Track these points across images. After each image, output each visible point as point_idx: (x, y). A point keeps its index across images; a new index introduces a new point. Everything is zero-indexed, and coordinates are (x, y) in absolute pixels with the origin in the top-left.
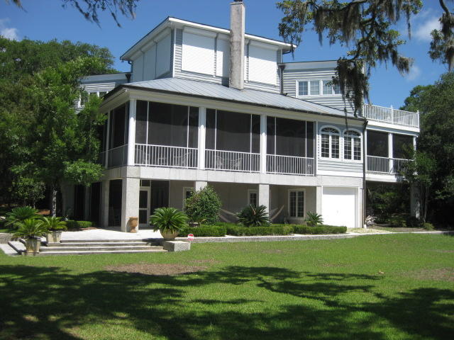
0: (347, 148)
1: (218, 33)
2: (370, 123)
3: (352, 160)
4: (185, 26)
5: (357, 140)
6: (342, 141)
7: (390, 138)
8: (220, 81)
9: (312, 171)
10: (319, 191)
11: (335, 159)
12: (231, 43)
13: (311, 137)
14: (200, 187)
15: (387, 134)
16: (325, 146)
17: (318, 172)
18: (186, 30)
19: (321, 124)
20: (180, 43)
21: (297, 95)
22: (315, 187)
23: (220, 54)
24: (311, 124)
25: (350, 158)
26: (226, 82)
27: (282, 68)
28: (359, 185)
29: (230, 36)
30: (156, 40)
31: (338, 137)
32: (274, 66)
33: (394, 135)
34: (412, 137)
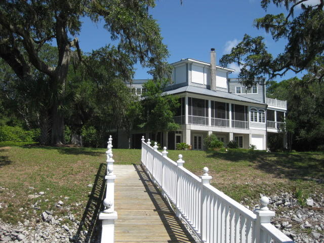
0: (260, 117)
1: (205, 65)
2: (268, 106)
3: (262, 123)
4: (193, 62)
5: (264, 114)
6: (258, 114)
7: (275, 112)
8: (205, 87)
9: (247, 127)
10: (250, 136)
11: (255, 122)
12: (211, 70)
13: (247, 113)
14: (210, 133)
15: (274, 111)
16: (252, 116)
17: (250, 128)
18: (193, 64)
19: (251, 107)
20: (191, 70)
21: (236, 93)
22: (248, 134)
23: (206, 74)
24: (247, 107)
25: (261, 122)
26: (209, 87)
27: (229, 81)
28: (265, 134)
29: (210, 67)
30: (175, 67)
31: (256, 113)
32: (225, 79)
33: (277, 111)
34: (284, 112)
